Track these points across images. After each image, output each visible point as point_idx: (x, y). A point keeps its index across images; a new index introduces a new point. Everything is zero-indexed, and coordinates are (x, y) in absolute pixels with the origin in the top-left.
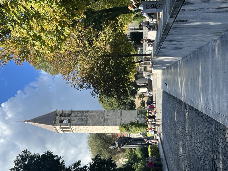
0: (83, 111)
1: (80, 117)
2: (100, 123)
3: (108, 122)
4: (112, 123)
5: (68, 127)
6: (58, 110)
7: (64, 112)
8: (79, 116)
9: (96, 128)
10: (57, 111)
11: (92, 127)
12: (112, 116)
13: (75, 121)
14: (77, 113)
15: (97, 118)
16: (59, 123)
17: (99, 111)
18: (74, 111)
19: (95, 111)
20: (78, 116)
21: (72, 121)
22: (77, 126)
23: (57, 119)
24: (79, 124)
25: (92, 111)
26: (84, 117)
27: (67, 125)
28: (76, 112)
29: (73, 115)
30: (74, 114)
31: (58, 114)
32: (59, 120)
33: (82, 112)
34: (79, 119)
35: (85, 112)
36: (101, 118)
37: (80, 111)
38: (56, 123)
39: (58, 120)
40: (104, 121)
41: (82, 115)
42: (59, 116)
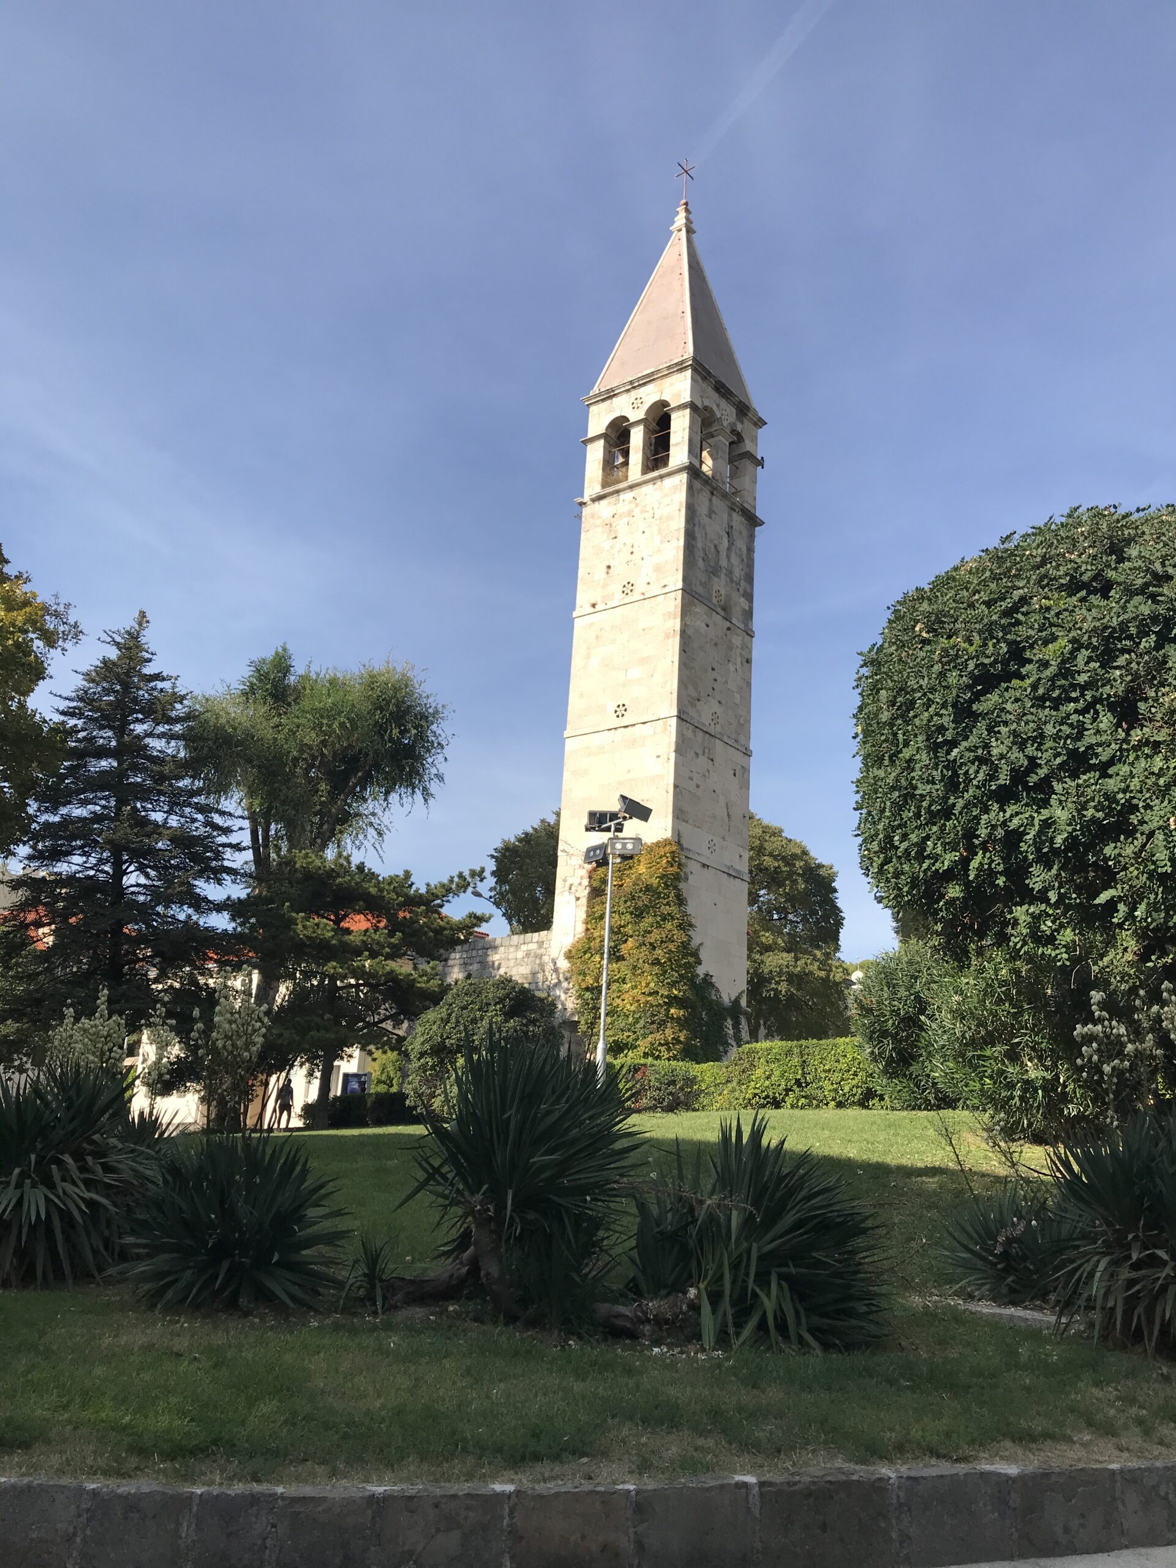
0: (749, 597)
1: (724, 563)
3: (697, 755)
4: (692, 787)
5: (682, 459)
6: (761, 432)
7: (747, 464)
8: (728, 557)
10: (760, 423)
11: (676, 624)
13: (710, 516)
14: (744, 549)
15: (719, 679)
16: (707, 403)
17: (749, 712)
18: (752, 534)
19: (749, 684)
20: (729, 549)
21: (711, 501)
22: (687, 521)
23: (723, 403)
24: (695, 539)
25: (748, 661)
26: (723, 591)
28: (750, 550)
30: (740, 532)
31: (742, 422)
32: (717, 414)
33: (749, 589)
34: (716, 547)
35: (745, 611)
36: (719, 710)
37: (749, 579)
38: (704, 385)
39: (718, 406)
40: (704, 724)
41: (732, 581)
42: (734, 424)
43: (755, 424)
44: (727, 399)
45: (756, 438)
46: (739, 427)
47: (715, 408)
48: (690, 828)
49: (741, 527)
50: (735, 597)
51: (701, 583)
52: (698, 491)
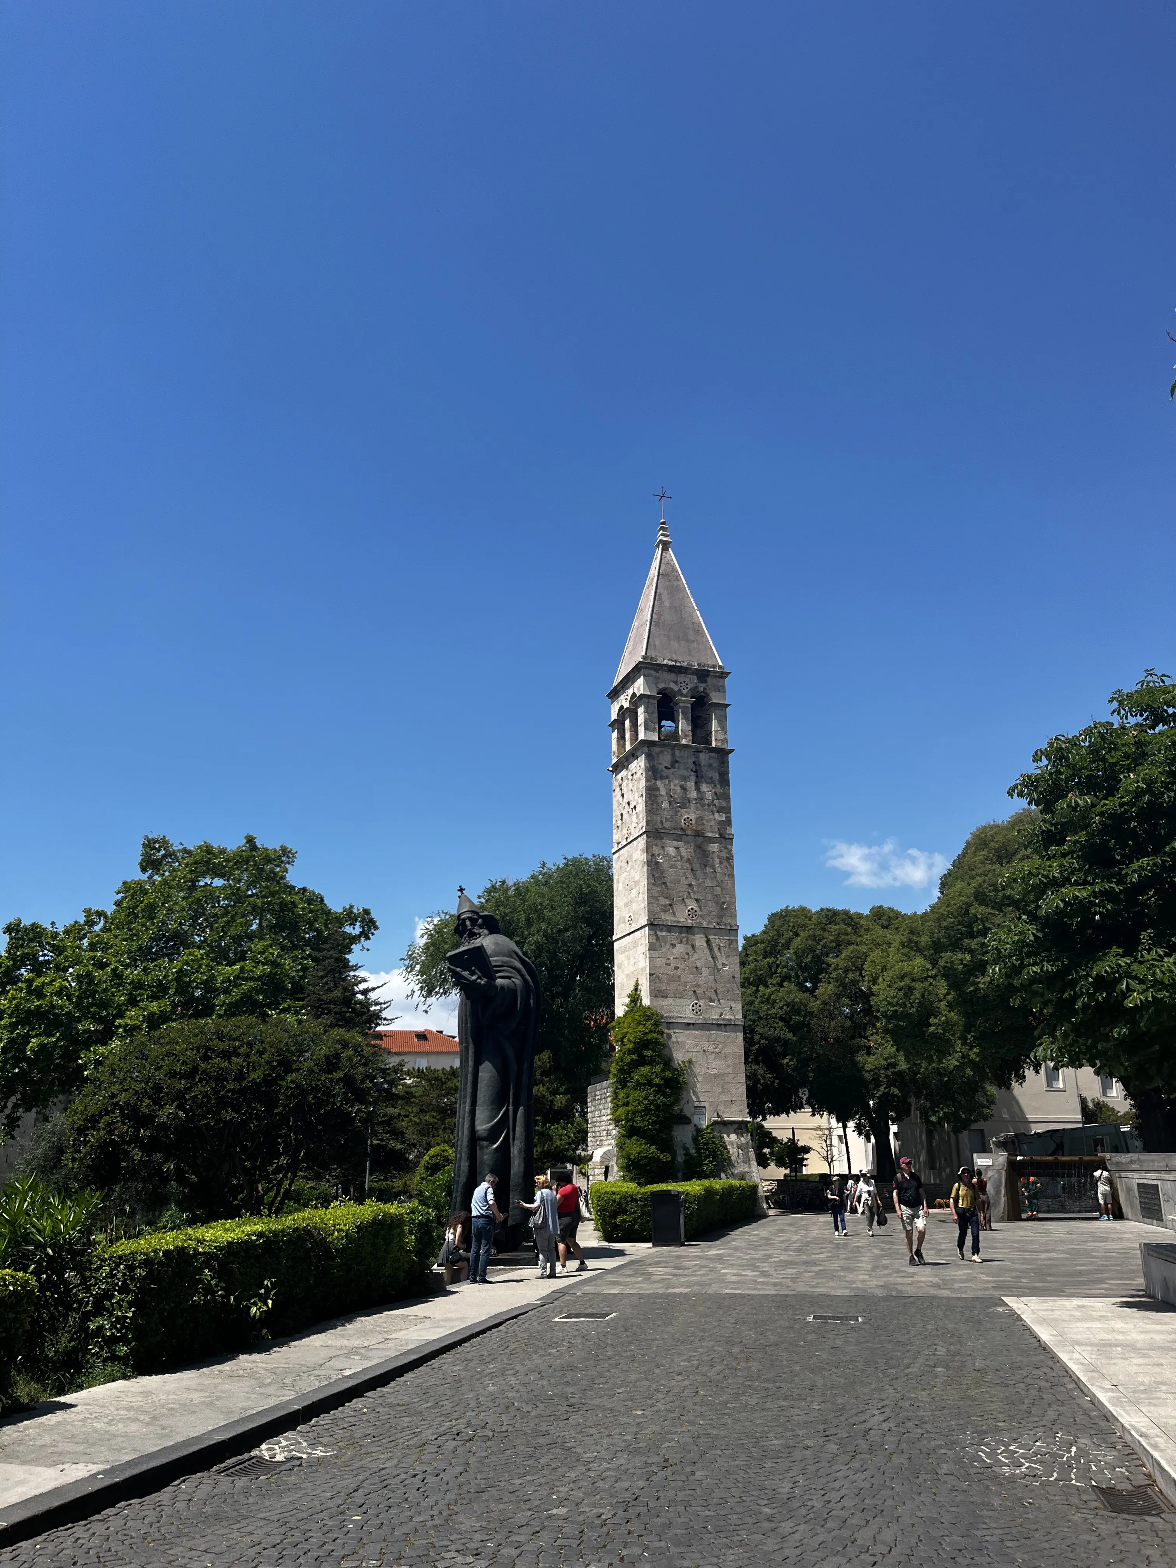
0: (727, 810)
1: (693, 795)
2: (664, 901)
3: (674, 945)
4: (670, 971)
5: (642, 736)
7: (716, 712)
8: (697, 789)
9: (637, 883)
10: (724, 676)
11: (644, 857)
12: (705, 972)
13: (673, 767)
14: (717, 775)
16: (661, 686)
17: (733, 897)
18: (723, 763)
19: (732, 876)
20: (698, 782)
21: (673, 755)
22: (647, 780)
23: (681, 678)
24: (658, 789)
25: (729, 859)
26: (693, 817)
27: (646, 729)
28: (724, 774)
29: (704, 757)
30: (710, 765)
31: (705, 682)
32: (676, 689)
33: (724, 804)
35: (721, 823)
38: (659, 675)
39: (675, 682)
40: (679, 922)
41: (703, 805)
42: (697, 687)
44: (685, 673)
45: (724, 687)
46: (701, 686)
48: (670, 1001)
49: (711, 761)
50: (708, 816)
51: (667, 819)
52: (658, 754)
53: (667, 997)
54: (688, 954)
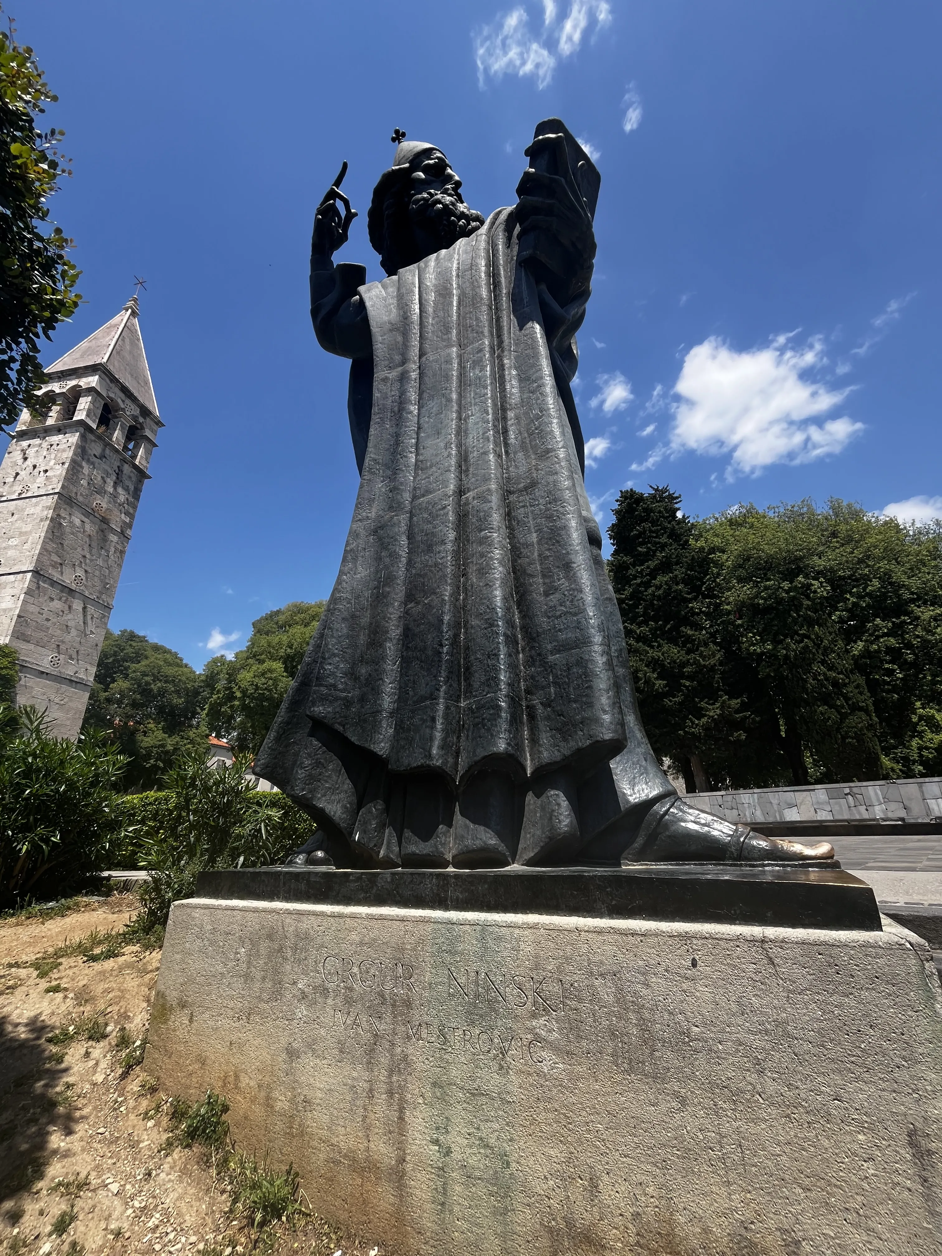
0: (132, 516)
1: (110, 489)
2: (56, 558)
3: (52, 599)
4: (40, 619)
6: (160, 430)
9: (24, 534)
11: (48, 514)
12: (74, 633)
13: (100, 458)
14: (132, 487)
15: (89, 556)
17: (116, 582)
18: (140, 482)
19: (120, 566)
21: (104, 450)
22: (75, 454)
23: (128, 401)
24: (81, 467)
26: (104, 505)
27: (87, 415)
28: (137, 490)
29: (126, 467)
30: (130, 477)
31: (145, 418)
32: (122, 406)
33: (131, 511)
35: (124, 522)
37: (134, 505)
38: (112, 385)
39: (123, 401)
40: (64, 582)
41: (115, 502)
42: (137, 417)
43: (157, 424)
44: (133, 401)
45: (155, 431)
46: (141, 420)
47: (119, 401)
48: (31, 647)
49: (132, 475)
50: (116, 512)
51: (81, 494)
52: (92, 441)
53: (29, 642)
54: (63, 612)
